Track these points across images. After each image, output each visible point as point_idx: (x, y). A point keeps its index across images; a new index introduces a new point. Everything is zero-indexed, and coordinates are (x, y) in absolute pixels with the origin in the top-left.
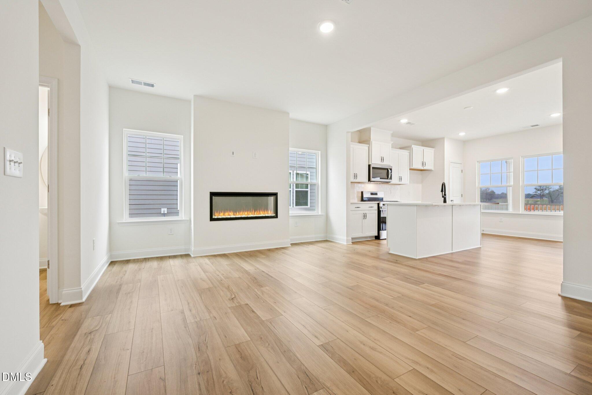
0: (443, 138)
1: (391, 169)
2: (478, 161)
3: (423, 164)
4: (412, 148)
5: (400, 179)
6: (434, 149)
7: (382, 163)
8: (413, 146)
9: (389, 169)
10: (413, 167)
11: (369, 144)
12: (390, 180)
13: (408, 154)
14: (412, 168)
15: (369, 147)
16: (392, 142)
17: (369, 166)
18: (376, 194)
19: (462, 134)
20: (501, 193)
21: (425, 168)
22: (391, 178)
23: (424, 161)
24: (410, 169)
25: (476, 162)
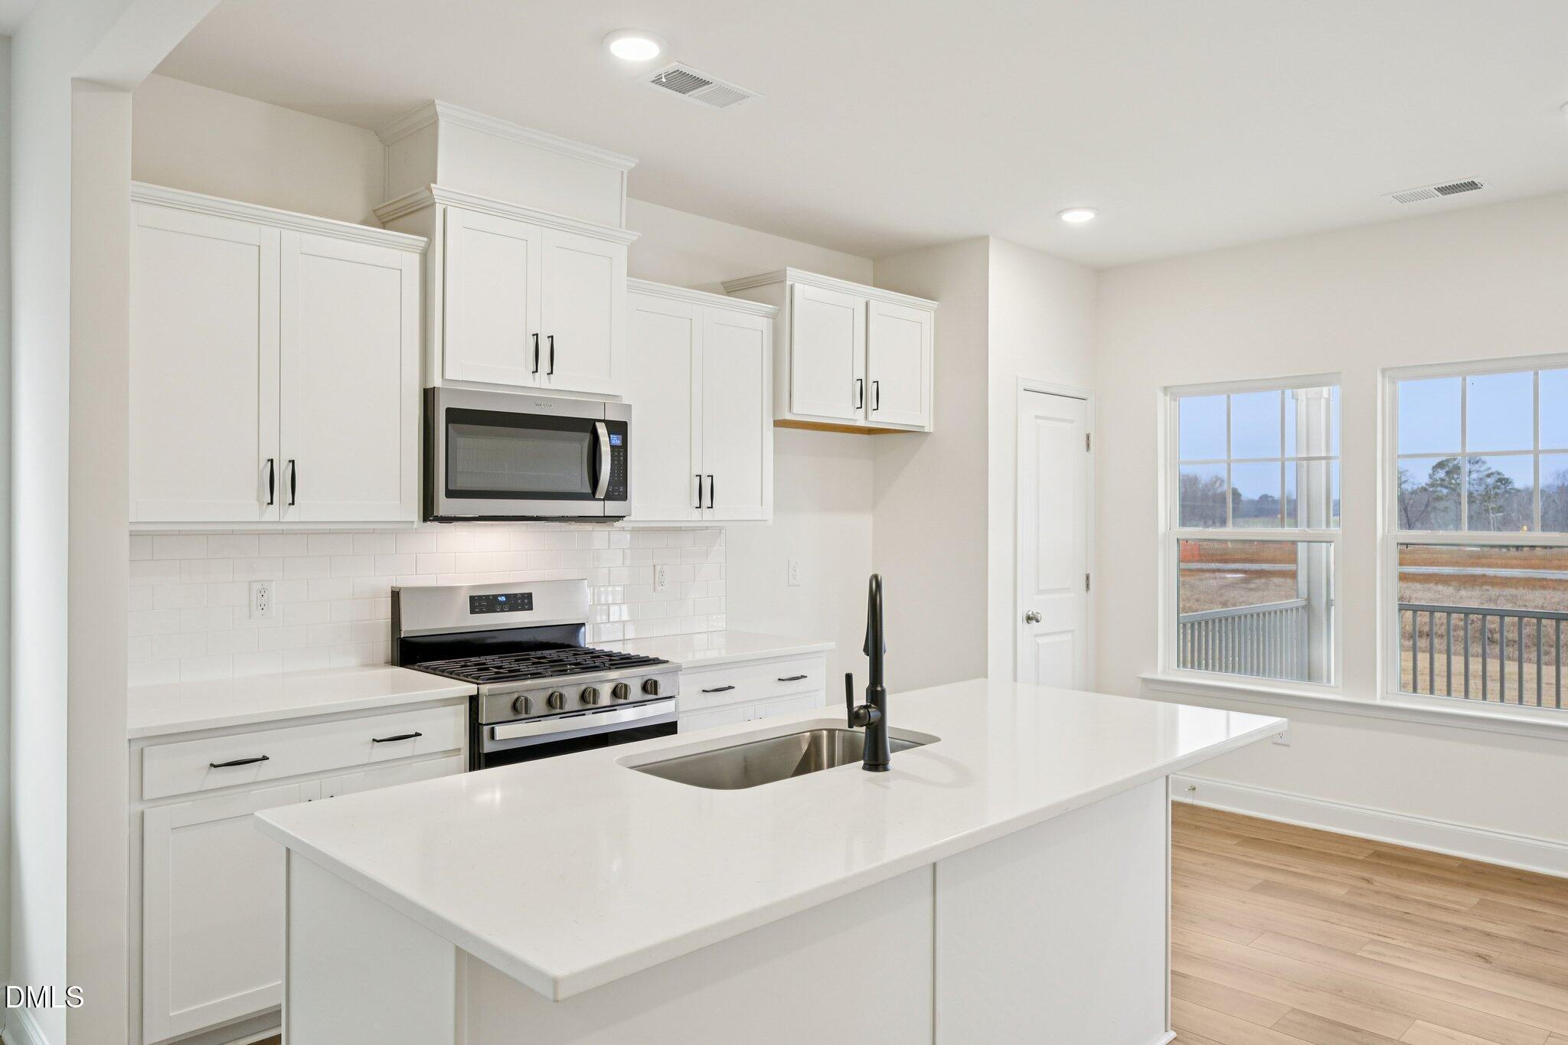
0: (981, 241)
1: (619, 428)
2: (1166, 389)
3: (866, 393)
4: (792, 287)
5: (705, 492)
6: (934, 304)
7: (541, 381)
8: (794, 275)
9: (602, 430)
10: (795, 410)
11: (426, 231)
12: (612, 507)
13: (764, 324)
14: (788, 417)
15: (426, 257)
16: (634, 236)
17: (429, 396)
18: (522, 602)
19: (1078, 218)
20: (1260, 495)
21: (876, 420)
22: (619, 490)
23: (872, 378)
24: (779, 424)
25: (1160, 394)
